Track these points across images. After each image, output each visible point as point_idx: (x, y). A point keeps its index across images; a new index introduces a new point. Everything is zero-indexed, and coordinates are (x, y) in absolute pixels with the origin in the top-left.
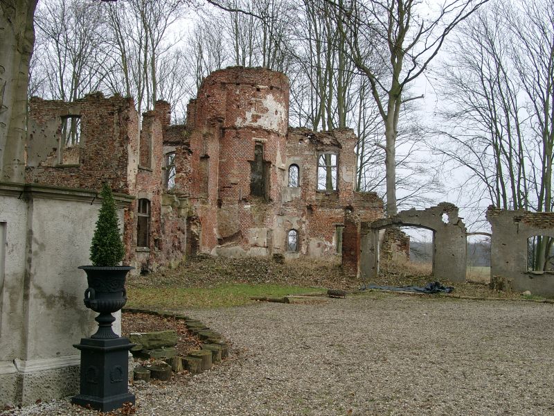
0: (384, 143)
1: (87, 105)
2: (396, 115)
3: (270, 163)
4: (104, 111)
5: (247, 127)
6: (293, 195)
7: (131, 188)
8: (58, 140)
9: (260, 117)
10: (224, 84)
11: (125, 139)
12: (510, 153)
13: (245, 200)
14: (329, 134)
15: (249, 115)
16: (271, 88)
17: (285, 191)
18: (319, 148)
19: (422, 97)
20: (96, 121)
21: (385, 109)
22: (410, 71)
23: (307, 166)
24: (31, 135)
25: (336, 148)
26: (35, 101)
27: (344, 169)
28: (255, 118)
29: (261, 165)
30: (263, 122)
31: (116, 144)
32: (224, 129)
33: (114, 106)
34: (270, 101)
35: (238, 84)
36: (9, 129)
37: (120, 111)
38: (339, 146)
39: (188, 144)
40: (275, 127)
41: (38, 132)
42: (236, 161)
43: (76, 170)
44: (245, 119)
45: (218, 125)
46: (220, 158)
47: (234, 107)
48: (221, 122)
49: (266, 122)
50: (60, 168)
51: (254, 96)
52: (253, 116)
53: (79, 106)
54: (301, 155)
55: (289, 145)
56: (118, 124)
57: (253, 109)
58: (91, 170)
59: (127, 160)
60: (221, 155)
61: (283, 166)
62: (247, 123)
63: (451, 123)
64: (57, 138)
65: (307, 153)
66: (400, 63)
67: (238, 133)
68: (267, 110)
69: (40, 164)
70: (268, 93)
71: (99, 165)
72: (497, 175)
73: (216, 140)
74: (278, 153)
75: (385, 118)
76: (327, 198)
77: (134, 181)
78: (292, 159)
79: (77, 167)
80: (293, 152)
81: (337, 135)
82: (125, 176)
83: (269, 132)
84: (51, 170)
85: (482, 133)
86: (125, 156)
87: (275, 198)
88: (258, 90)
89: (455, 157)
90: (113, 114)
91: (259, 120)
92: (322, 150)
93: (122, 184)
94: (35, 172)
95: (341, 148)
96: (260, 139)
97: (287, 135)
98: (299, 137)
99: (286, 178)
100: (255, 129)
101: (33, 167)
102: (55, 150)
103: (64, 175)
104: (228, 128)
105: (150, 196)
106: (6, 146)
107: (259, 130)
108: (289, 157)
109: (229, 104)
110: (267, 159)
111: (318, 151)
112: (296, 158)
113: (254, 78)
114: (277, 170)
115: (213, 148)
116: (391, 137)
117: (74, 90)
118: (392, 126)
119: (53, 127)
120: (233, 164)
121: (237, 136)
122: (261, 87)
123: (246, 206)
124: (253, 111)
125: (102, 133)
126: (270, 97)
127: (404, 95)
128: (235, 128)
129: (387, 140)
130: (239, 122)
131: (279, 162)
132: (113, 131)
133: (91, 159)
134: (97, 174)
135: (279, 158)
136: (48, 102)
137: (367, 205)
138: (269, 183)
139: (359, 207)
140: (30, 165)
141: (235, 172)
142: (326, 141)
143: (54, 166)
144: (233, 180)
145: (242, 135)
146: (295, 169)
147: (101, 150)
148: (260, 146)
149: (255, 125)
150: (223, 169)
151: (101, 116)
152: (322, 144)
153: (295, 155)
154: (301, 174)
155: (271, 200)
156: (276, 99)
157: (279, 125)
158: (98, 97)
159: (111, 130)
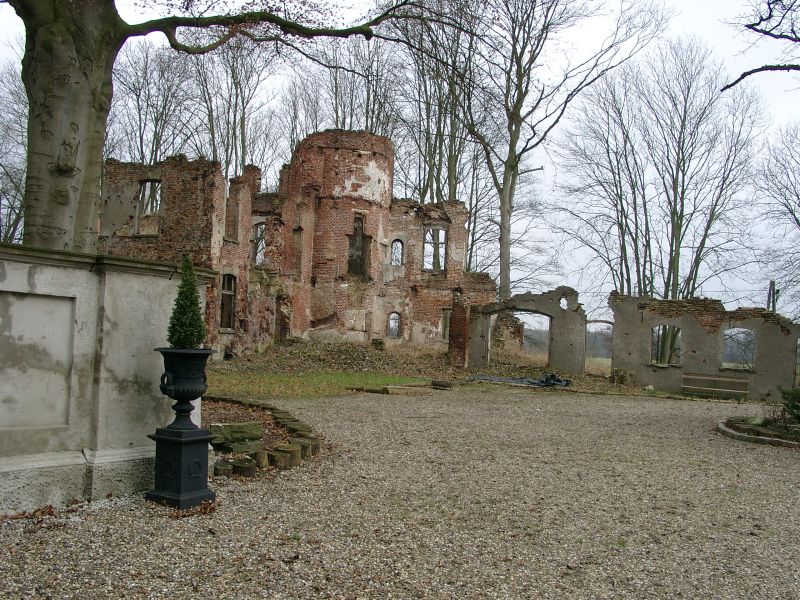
0: (498, 219)
1: (168, 168)
2: (512, 188)
3: (371, 237)
4: (187, 176)
5: (346, 197)
6: (396, 275)
7: (214, 262)
8: (135, 207)
9: (360, 186)
10: (321, 148)
11: (209, 207)
12: (636, 234)
13: (342, 279)
14: (437, 207)
15: (348, 184)
16: (374, 154)
17: (387, 270)
18: (426, 222)
19: (542, 168)
20: (178, 187)
21: (501, 181)
22: (529, 140)
23: (412, 241)
24: (106, 201)
25: (445, 223)
26: (111, 163)
27: (453, 246)
28: (356, 187)
29: (361, 239)
30: (365, 192)
31: (200, 213)
32: (320, 198)
33: (197, 170)
34: (372, 169)
35: (338, 149)
36: (82, 194)
37: (204, 176)
38: (448, 220)
39: (280, 215)
40: (377, 198)
41: (114, 197)
42: (332, 234)
43: (155, 241)
44: (344, 188)
45: (314, 194)
46: (316, 231)
47: (332, 174)
48: (318, 190)
49: (367, 192)
50: (136, 238)
51: (355, 163)
52: (353, 184)
53: (159, 170)
54: (405, 229)
55: (392, 218)
56: (203, 190)
57: (353, 178)
58: (170, 241)
59: (211, 230)
60: (317, 227)
61: (386, 241)
62: (346, 193)
63: (573, 198)
64: (134, 204)
65: (412, 227)
66: (517, 131)
67: (335, 203)
68: (369, 179)
69: (114, 234)
70: (370, 160)
71: (180, 235)
72: (621, 257)
73: (312, 211)
74: (381, 227)
75: (500, 191)
76: (433, 278)
77: (218, 254)
78: (395, 234)
79: (156, 237)
80: (396, 226)
81: (447, 208)
82: (208, 249)
83: (370, 203)
84: (127, 240)
85: (606, 211)
86: (209, 226)
87: (375, 277)
88: (360, 156)
89: (576, 236)
90: (197, 179)
91: (359, 189)
92: (430, 225)
93: (205, 257)
94: (109, 242)
95: (451, 222)
96: (360, 211)
97: (390, 207)
98: (404, 209)
99: (389, 254)
100: (355, 199)
101: (107, 237)
102: (132, 217)
103: (140, 246)
104: (325, 198)
105: (236, 272)
106: (78, 212)
107: (359, 200)
108: (392, 231)
109: (327, 170)
110: (368, 233)
111: (425, 225)
112: (401, 233)
113: (354, 142)
114: (379, 245)
115: (307, 219)
116: (506, 212)
117: (154, 152)
118: (507, 200)
119: (130, 193)
120: (329, 238)
121: (335, 207)
122: (363, 152)
123: (343, 285)
124: (353, 179)
125: (184, 200)
126: (372, 164)
127: (521, 167)
128: (332, 198)
129: (502, 215)
130: (337, 191)
131: (381, 237)
132: (197, 199)
133: (171, 228)
134: (178, 246)
135: (381, 232)
136: (126, 165)
137: (477, 287)
138: (369, 259)
139: (469, 289)
140: (104, 234)
141: (332, 247)
142: (434, 214)
143: (130, 235)
144: (329, 257)
145: (340, 206)
146: (399, 245)
147: (182, 219)
148: (360, 219)
149: (355, 194)
150: (318, 243)
151: (183, 181)
152: (430, 217)
153: (399, 230)
154: (406, 250)
155: (371, 279)
156: (379, 167)
157: (382, 195)
158: (181, 160)
159: (194, 197)
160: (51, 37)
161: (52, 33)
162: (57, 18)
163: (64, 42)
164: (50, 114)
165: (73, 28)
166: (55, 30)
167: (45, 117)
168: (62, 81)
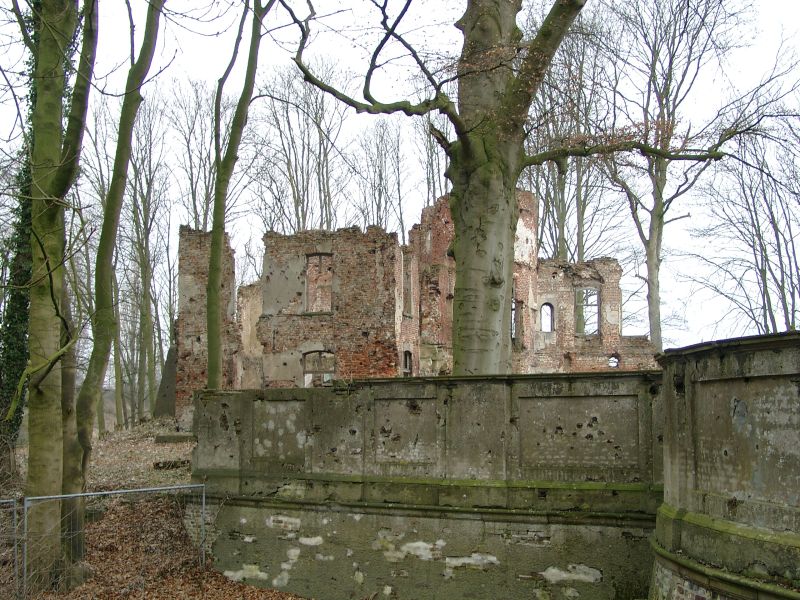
0: (645, 275)
1: (340, 241)
2: (659, 240)
3: (522, 302)
4: (362, 248)
6: (547, 342)
7: (398, 339)
8: (303, 283)
11: (390, 283)
12: (783, 281)
14: (588, 266)
16: (521, 211)
17: (537, 337)
18: (575, 283)
19: (689, 215)
20: (353, 260)
21: (647, 234)
22: (680, 186)
23: (563, 305)
24: (268, 277)
25: (597, 283)
26: (270, 236)
27: (608, 308)
31: (380, 287)
33: (375, 242)
34: (521, 228)
37: (383, 248)
38: (601, 280)
39: (436, 283)
40: (526, 259)
41: (277, 273)
43: (328, 318)
49: (516, 253)
50: (306, 316)
53: (329, 243)
54: (555, 291)
55: (540, 280)
56: (382, 264)
58: (347, 317)
59: (394, 306)
61: (535, 305)
64: (301, 280)
65: (562, 289)
68: (518, 239)
69: (280, 312)
70: (519, 219)
71: (358, 312)
72: (764, 307)
74: (531, 290)
75: (647, 243)
76: (587, 344)
77: (400, 331)
78: (544, 297)
79: (330, 314)
80: (544, 288)
81: (599, 267)
82: (392, 326)
83: (520, 265)
84: (295, 318)
86: (391, 301)
87: (528, 344)
89: (705, 284)
90: (374, 252)
92: (580, 285)
93: (389, 334)
94: (274, 321)
95: (603, 282)
97: (537, 268)
98: (552, 270)
99: (538, 321)
101: (271, 316)
102: (300, 294)
103: (312, 324)
108: (541, 294)
110: (520, 298)
111: (575, 286)
112: (550, 296)
114: (530, 311)
116: (654, 267)
118: (655, 253)
119: (296, 267)
125: (361, 274)
126: (520, 222)
127: (666, 218)
129: (650, 269)
131: (532, 302)
132: (375, 272)
133: (347, 305)
134: (357, 323)
135: (531, 296)
136: (289, 238)
137: (637, 351)
138: (522, 327)
139: (627, 355)
140: (267, 313)
142: (585, 274)
143: (299, 313)
147: (360, 294)
151: (358, 254)
152: (580, 277)
153: (547, 292)
154: (556, 314)
155: (524, 348)
156: (527, 225)
157: (530, 256)
158: (354, 232)
159: (372, 271)
160: (488, 175)
161: (491, 172)
162: (490, 159)
163: (498, 178)
164: (484, 237)
165: (503, 167)
166: (492, 169)
167: (479, 239)
168: (494, 210)
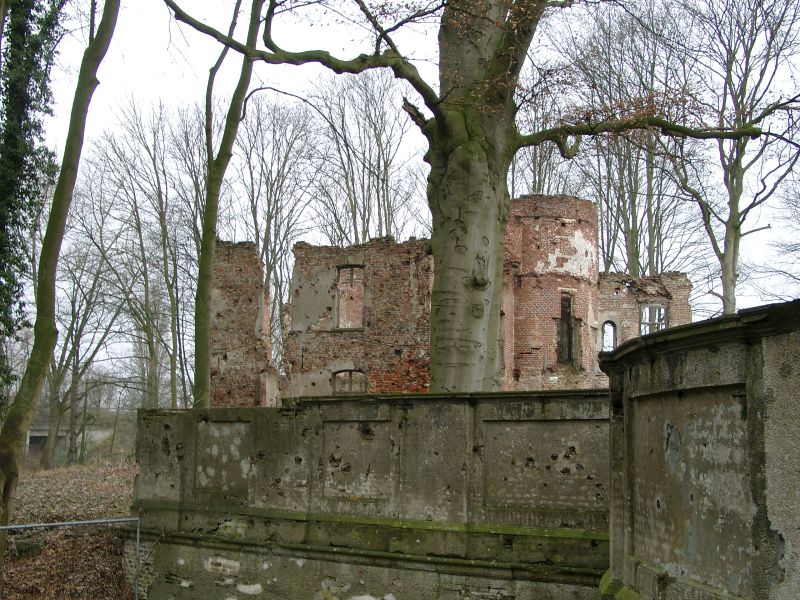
0: (720, 290)
1: (372, 252)
2: (735, 252)
3: (581, 320)
4: (395, 259)
5: (551, 274)
8: (333, 297)
9: (566, 260)
10: (518, 218)
11: (425, 296)
13: (551, 370)
14: (654, 281)
15: (552, 258)
16: (580, 221)
18: (641, 299)
19: (769, 226)
20: (386, 273)
21: (721, 246)
22: (758, 194)
23: (626, 323)
24: (297, 291)
25: (665, 299)
26: (300, 248)
28: (561, 262)
29: (568, 322)
30: (571, 267)
31: (415, 302)
32: (520, 277)
33: (409, 253)
34: (578, 240)
35: (537, 218)
36: (492, 306)
37: (418, 259)
38: (668, 296)
40: (585, 273)
41: (307, 286)
42: (537, 319)
43: (360, 335)
44: (547, 263)
45: (513, 271)
46: (516, 315)
47: (533, 247)
48: (516, 267)
49: (574, 267)
50: (337, 332)
51: (558, 233)
52: (558, 259)
53: (361, 253)
54: (617, 309)
55: (601, 296)
56: (416, 276)
57: (557, 251)
58: (379, 334)
60: (517, 311)
61: (596, 324)
62: (551, 269)
64: (332, 293)
65: (625, 306)
66: (740, 184)
67: (538, 281)
68: (576, 251)
69: (309, 328)
70: (575, 228)
71: (391, 328)
73: (511, 291)
74: (590, 307)
75: (721, 257)
78: (606, 314)
79: (361, 331)
80: (606, 305)
81: (666, 282)
83: (578, 280)
84: (325, 335)
86: (426, 316)
87: (587, 367)
88: (563, 224)
90: (408, 263)
91: (565, 264)
92: (646, 302)
93: (423, 352)
94: (303, 338)
95: (671, 298)
96: (567, 290)
97: (599, 283)
98: (615, 285)
99: (599, 340)
100: (561, 276)
101: (300, 332)
102: (330, 309)
103: (342, 341)
104: (526, 276)
106: (489, 325)
107: (566, 277)
108: (602, 311)
109: (526, 243)
110: (577, 316)
111: (640, 303)
112: (612, 314)
113: (560, 209)
114: (590, 329)
115: (508, 301)
116: (729, 282)
118: (730, 267)
119: (326, 280)
120: (533, 323)
121: (539, 285)
122: (567, 221)
123: (551, 378)
124: (558, 253)
125: (393, 287)
126: (578, 234)
128: (535, 276)
129: (724, 286)
130: (539, 268)
131: (591, 320)
132: (409, 286)
133: (379, 320)
134: (389, 340)
135: (591, 314)
136: (320, 249)
138: (581, 346)
140: (296, 329)
141: (537, 334)
142: (651, 290)
143: (329, 329)
144: (534, 344)
145: (544, 285)
147: (393, 309)
148: (566, 302)
149: (561, 270)
150: (521, 330)
151: (392, 266)
152: (645, 293)
153: (610, 310)
154: (619, 334)
155: (582, 369)
156: (586, 237)
157: (590, 270)
158: (387, 242)
159: (406, 284)
160: (468, 155)
161: (471, 152)
163: (480, 160)
164: (465, 230)
165: (487, 146)
166: (473, 149)
167: (459, 232)
168: (476, 197)
